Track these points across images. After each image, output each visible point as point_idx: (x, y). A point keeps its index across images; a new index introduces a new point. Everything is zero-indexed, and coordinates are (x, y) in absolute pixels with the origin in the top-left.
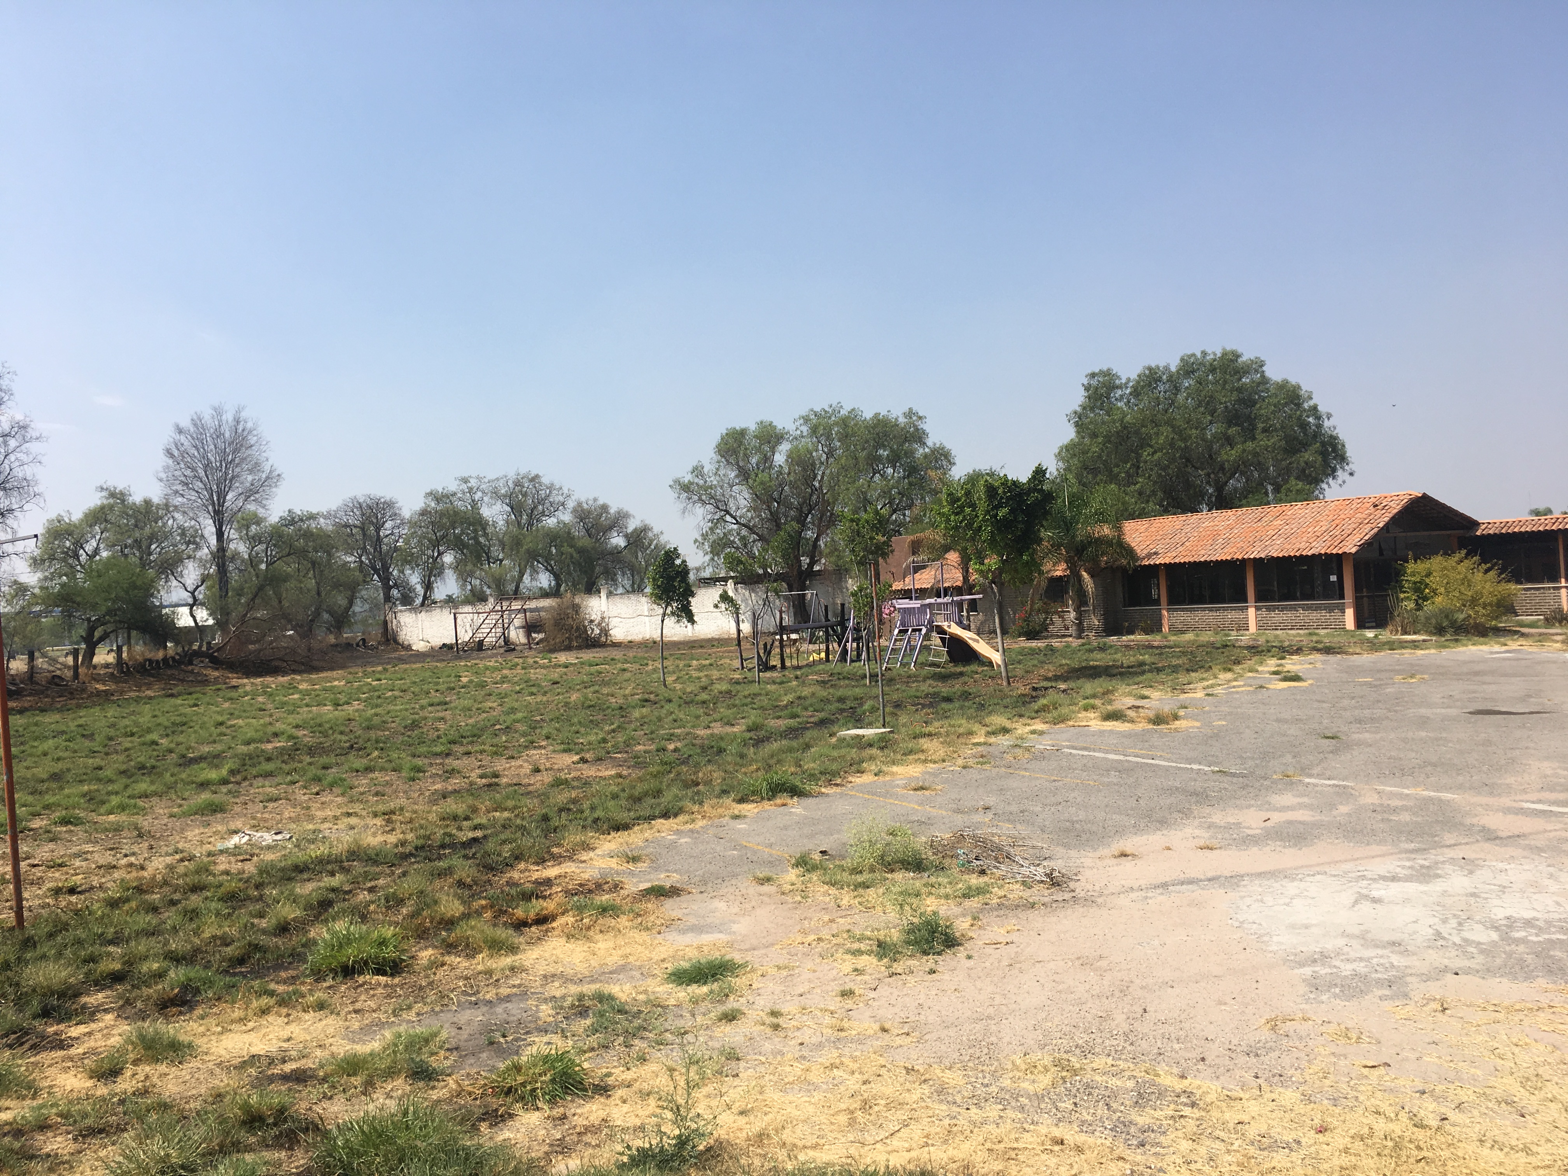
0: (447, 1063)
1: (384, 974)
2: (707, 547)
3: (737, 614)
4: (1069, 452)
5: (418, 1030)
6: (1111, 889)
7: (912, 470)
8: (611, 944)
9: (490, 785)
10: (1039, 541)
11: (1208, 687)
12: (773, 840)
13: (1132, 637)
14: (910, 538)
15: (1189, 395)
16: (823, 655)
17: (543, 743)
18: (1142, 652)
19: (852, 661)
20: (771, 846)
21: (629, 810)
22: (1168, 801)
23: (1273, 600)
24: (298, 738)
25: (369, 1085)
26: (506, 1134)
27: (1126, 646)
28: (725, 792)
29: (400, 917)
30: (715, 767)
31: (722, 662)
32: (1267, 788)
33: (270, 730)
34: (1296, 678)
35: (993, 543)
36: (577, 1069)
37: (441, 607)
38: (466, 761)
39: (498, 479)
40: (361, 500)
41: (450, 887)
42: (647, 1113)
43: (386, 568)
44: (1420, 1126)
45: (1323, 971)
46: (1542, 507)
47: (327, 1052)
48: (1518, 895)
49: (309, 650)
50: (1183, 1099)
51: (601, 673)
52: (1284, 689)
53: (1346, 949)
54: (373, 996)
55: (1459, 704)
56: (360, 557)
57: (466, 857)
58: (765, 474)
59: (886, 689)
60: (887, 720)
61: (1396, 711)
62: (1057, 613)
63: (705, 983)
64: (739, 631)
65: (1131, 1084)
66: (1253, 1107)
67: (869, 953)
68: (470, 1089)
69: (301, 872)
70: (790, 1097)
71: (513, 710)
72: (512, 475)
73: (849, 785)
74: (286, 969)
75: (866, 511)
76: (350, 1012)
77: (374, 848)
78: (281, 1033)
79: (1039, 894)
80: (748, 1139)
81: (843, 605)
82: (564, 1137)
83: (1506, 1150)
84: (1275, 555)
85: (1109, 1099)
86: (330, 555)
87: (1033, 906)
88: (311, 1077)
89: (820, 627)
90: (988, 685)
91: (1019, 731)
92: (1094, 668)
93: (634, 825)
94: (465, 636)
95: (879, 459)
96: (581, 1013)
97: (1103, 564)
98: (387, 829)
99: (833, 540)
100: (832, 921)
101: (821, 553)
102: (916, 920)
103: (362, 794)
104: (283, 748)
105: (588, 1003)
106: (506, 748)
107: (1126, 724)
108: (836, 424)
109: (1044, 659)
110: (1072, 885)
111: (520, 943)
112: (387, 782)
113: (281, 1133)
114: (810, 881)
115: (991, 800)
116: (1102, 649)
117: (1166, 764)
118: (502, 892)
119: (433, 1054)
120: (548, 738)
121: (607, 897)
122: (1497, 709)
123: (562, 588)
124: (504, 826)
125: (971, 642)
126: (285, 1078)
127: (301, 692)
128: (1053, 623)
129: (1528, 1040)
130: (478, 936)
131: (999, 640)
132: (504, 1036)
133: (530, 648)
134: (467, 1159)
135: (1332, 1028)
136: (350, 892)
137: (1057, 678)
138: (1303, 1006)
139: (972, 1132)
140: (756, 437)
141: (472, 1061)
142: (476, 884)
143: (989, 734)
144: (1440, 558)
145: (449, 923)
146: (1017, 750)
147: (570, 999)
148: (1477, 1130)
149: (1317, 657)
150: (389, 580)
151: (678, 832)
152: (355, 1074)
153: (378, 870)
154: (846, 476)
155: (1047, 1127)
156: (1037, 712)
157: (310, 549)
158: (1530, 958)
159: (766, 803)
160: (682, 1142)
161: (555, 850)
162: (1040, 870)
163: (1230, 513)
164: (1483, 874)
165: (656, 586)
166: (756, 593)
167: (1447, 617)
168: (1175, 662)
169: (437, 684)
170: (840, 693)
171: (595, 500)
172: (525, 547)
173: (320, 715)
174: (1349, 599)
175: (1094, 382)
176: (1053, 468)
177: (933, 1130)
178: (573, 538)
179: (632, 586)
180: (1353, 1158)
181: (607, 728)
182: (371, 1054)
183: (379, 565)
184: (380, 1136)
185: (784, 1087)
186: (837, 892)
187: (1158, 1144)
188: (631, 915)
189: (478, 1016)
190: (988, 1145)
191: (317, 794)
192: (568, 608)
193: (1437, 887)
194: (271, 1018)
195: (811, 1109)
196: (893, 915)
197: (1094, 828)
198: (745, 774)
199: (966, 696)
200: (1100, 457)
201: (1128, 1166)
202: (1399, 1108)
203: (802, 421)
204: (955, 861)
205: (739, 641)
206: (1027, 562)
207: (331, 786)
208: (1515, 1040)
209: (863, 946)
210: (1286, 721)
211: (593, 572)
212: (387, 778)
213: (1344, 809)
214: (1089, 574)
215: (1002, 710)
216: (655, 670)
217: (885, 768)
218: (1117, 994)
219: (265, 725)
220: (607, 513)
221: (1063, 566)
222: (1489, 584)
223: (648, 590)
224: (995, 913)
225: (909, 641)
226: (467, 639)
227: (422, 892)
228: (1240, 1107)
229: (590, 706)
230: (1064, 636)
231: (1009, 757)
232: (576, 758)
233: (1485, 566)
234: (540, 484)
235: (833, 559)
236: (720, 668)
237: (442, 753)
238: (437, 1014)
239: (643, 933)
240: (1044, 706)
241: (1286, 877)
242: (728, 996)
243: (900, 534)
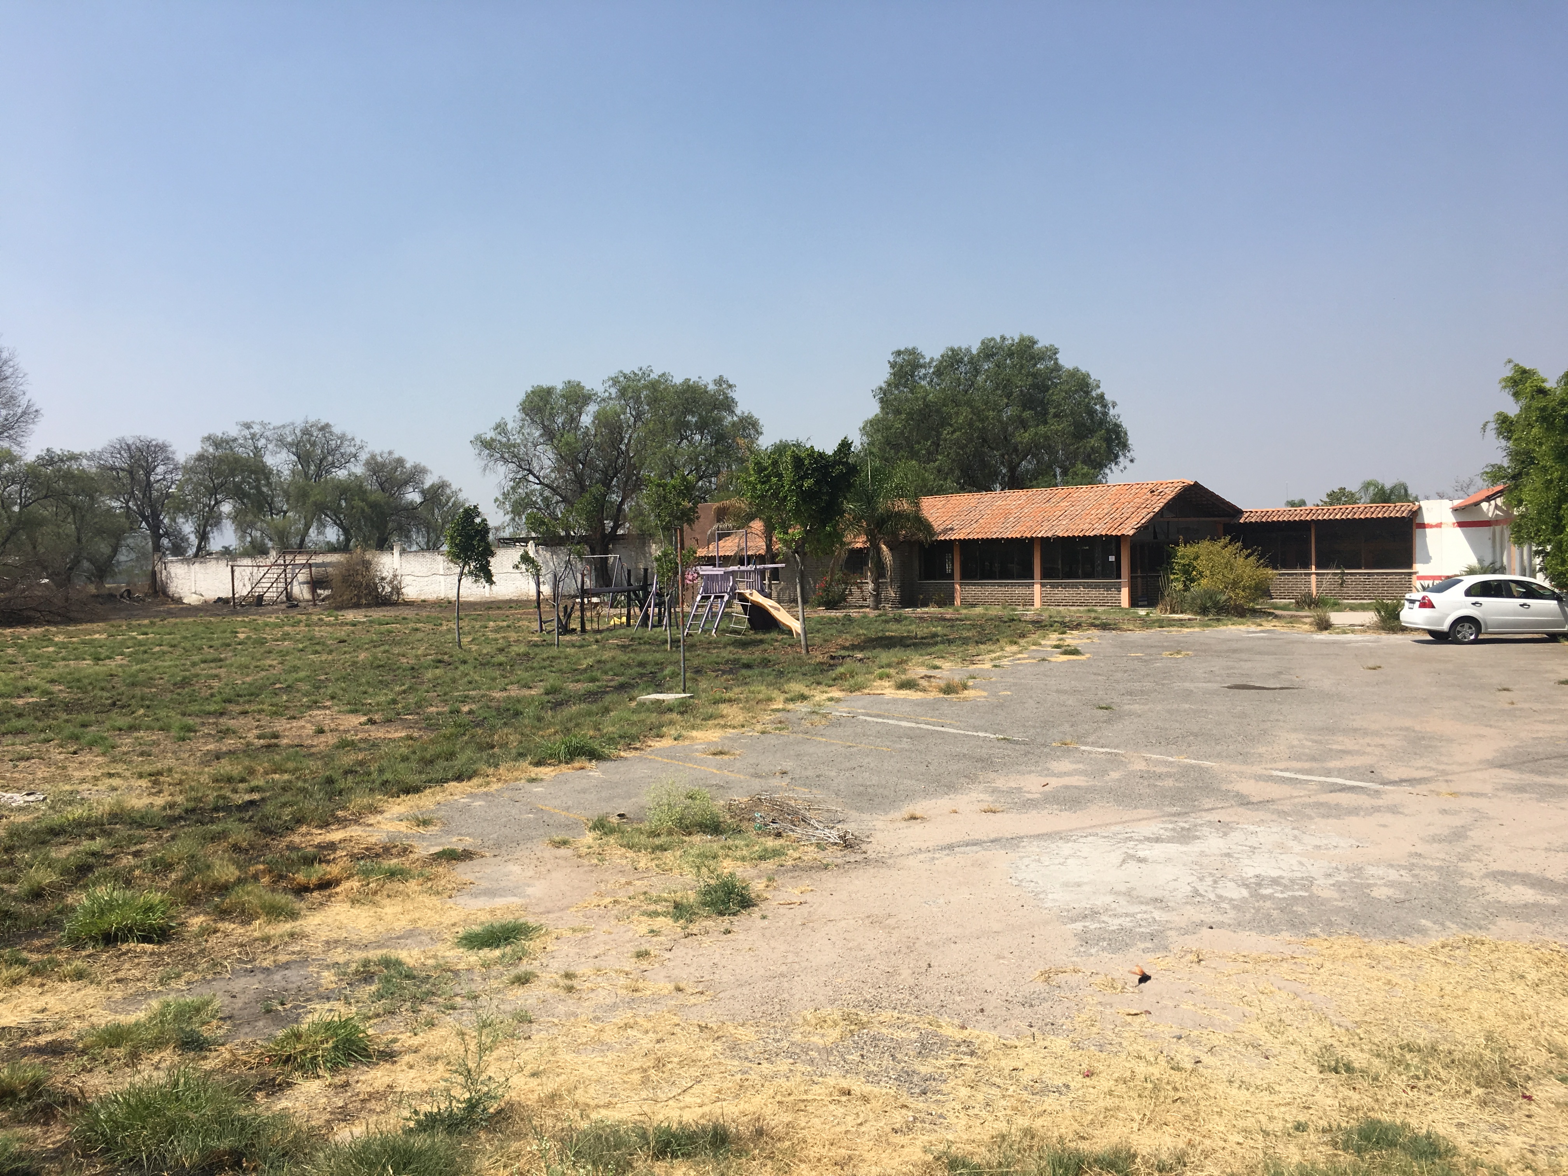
0: (220, 1032)
1: (150, 941)
2: (508, 506)
3: (538, 575)
4: (873, 427)
5: (189, 999)
6: (901, 851)
7: (720, 438)
8: (399, 909)
9: (268, 746)
10: (841, 512)
11: (995, 659)
12: (570, 803)
13: (926, 609)
14: (716, 505)
15: (988, 377)
16: (624, 619)
17: (328, 703)
18: (936, 623)
19: (653, 626)
20: (568, 809)
21: (420, 773)
22: (956, 767)
23: (1058, 578)
24: (52, 693)
25: (134, 1057)
26: (283, 1103)
27: (921, 618)
28: (521, 755)
29: (169, 883)
30: (511, 730)
31: (520, 624)
32: (1047, 755)
33: (21, 684)
34: (1075, 652)
35: (797, 513)
36: (361, 1035)
37: (217, 559)
38: (242, 721)
39: (284, 426)
40: (130, 442)
41: (224, 851)
42: (435, 1078)
43: (155, 515)
44: (1177, 1068)
45: (1093, 926)
46: (1297, 499)
47: (87, 1023)
48: (1267, 855)
49: (67, 600)
50: (963, 1048)
51: (392, 632)
52: (1064, 662)
53: (1114, 905)
54: (138, 964)
55: (1219, 679)
56: (127, 502)
57: (241, 820)
58: (571, 435)
59: (687, 654)
60: (687, 685)
61: (1163, 685)
62: (856, 584)
63: (498, 946)
64: (539, 593)
65: (914, 1035)
66: (1027, 1055)
67: (665, 914)
68: (244, 1058)
69: (57, 834)
70: (583, 1058)
71: (296, 669)
72: (300, 423)
73: (649, 749)
74: (41, 937)
75: (672, 477)
76: (112, 982)
77: (138, 811)
78: (35, 1004)
79: (832, 855)
80: (540, 1100)
81: (646, 570)
82: (346, 1104)
83: (1252, 1089)
84: (1060, 535)
85: (894, 1050)
86: (92, 498)
87: (826, 867)
88: (68, 1049)
89: (622, 592)
90: (787, 653)
91: (817, 698)
92: (891, 638)
93: (425, 788)
94: (243, 590)
95: (687, 425)
96: (365, 979)
97: (901, 538)
98: (154, 791)
99: (637, 503)
100: (629, 883)
101: (625, 516)
102: (712, 882)
103: (125, 753)
104: (36, 704)
105: (373, 969)
106: (287, 708)
107: (919, 693)
108: (645, 387)
109: (842, 628)
110: (864, 847)
111: (300, 909)
112: (154, 741)
113: (35, 1108)
114: (607, 844)
115: (788, 765)
116: (898, 620)
117: (955, 731)
118: (282, 856)
119: (203, 1023)
120: (333, 698)
121: (395, 861)
122: (1252, 684)
123: (351, 544)
124: (284, 789)
125: (772, 611)
126: (40, 1050)
127: (56, 644)
128: (851, 594)
129: (1272, 989)
130: (255, 901)
131: (800, 608)
132: (282, 1004)
133: (315, 605)
134: (242, 1129)
135: (1098, 979)
136: (112, 856)
137: (854, 647)
138: (1074, 959)
139: (763, 1086)
140: (563, 396)
141: (248, 1030)
142: (253, 848)
143: (787, 700)
144: (1207, 543)
145: (223, 889)
146: (814, 717)
147: (354, 965)
148: (1226, 1071)
149: (1096, 632)
150: (159, 528)
151: (472, 795)
152: (118, 1045)
153: (143, 833)
154: (653, 440)
155: (835, 1079)
156: (834, 680)
157: (70, 492)
158: (1275, 913)
159: (564, 768)
160: (472, 1106)
161: (340, 813)
162: (834, 832)
163: (1021, 492)
164: (1236, 836)
165: (453, 544)
166: (558, 555)
167: (1210, 598)
168: (966, 634)
169: (211, 639)
170: (641, 657)
171: (390, 453)
172: (312, 499)
173: (79, 670)
174: (1125, 579)
175: (899, 360)
176: (858, 442)
177: (725, 1085)
178: (365, 492)
179: (428, 543)
180: (1117, 1100)
181: (397, 689)
182: (136, 1024)
183: (148, 512)
184: (147, 1108)
185: (577, 1048)
186: (634, 855)
187: (939, 1092)
188: (421, 879)
189: (254, 984)
190: (779, 1098)
191: (75, 753)
192: (357, 564)
193: (1195, 848)
194: (23, 989)
195: (604, 1069)
196: (690, 877)
197: (886, 793)
198: (543, 737)
199: (765, 663)
200: (902, 433)
201: (910, 1114)
202: (1157, 1052)
203: (611, 383)
204: (752, 824)
205: (539, 604)
206: (830, 534)
207: (91, 744)
208: (1261, 989)
209: (659, 908)
210: (1065, 692)
211: (386, 527)
212: (154, 738)
213: (1115, 775)
214: (888, 546)
215: (801, 677)
216: (449, 631)
217: (684, 733)
218: (904, 950)
219: (16, 679)
220: (403, 467)
221: (863, 538)
222: (1248, 568)
223: (445, 548)
224: (790, 874)
225: (711, 608)
226: (245, 593)
227: (193, 857)
228: (1015, 1054)
229: (379, 666)
230: (862, 607)
231: (806, 724)
232: (363, 719)
233: (1246, 552)
234: (331, 433)
235: (637, 524)
236: (518, 630)
237: (215, 712)
238: (209, 982)
239: (433, 897)
240: (841, 674)
241: (1061, 838)
242: (520, 959)
243: (706, 501)
